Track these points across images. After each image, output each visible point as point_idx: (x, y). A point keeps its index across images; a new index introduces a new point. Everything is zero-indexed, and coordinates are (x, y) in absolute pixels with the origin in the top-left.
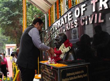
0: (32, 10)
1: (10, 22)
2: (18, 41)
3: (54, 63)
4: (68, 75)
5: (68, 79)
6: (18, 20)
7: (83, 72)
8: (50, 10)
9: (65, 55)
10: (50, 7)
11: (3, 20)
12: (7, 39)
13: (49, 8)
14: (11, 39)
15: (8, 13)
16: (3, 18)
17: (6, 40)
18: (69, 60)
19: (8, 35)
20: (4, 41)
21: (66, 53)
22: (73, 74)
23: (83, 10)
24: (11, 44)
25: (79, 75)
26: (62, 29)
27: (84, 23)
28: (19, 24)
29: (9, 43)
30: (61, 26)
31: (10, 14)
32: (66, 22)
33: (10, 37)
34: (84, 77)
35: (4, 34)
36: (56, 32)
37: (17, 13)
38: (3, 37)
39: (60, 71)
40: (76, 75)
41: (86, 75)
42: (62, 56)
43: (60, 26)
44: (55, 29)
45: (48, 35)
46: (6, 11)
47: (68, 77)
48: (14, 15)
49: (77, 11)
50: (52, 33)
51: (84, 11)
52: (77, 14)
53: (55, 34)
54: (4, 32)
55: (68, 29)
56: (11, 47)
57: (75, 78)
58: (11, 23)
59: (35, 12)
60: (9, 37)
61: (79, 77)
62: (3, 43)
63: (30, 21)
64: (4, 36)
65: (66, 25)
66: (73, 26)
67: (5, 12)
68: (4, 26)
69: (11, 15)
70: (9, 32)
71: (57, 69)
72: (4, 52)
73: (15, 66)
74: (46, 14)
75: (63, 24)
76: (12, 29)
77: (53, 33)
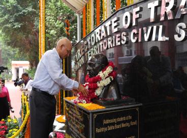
0: (56, 6)
1: (18, 25)
2: (31, 57)
3: (86, 102)
4: (106, 122)
5: (106, 129)
6: (31, 22)
7: (130, 117)
8: (86, 8)
9: (103, 89)
10: (86, 2)
11: (7, 21)
12: (14, 51)
13: (85, 4)
14: (22, 53)
15: (15, 10)
16: (6, 17)
17: (12, 53)
18: (108, 98)
19: (15, 46)
20: (9, 55)
21: (104, 86)
22: (114, 120)
23: (135, 16)
24: (21, 60)
25: (124, 122)
26: (102, 45)
27: (136, 38)
28: (34, 29)
29: (18, 60)
30: (101, 40)
31: (18, 11)
32: (108, 34)
33: (18, 48)
34: (131, 126)
35: (9, 44)
36: (92, 49)
37: (30, 9)
38: (7, 48)
39: (93, 117)
40: (118, 123)
41: (135, 123)
42: (98, 92)
43: (99, 39)
44: (91, 44)
45: (81, 53)
46: (11, 6)
47: (106, 125)
48: (24, 13)
49: (127, 17)
50: (86, 50)
51: (137, 19)
52: (126, 23)
53: (90, 53)
54: (8, 40)
55: (111, 46)
56: (21, 66)
57: (117, 127)
58: (20, 27)
59: (60, 10)
60: (17, 50)
61: (123, 125)
62: (7, 59)
63: (51, 25)
64: (9, 47)
65: (109, 39)
66: (118, 41)
67: (9, 7)
68: (9, 31)
69: (20, 13)
70: (17, 41)
71: (89, 113)
72: (10, 73)
73: (26, 101)
74: (79, 14)
75: (103, 37)
76: (21, 36)
77: (88, 49)
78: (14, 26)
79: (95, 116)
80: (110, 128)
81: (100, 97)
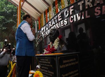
4: (64, 62)
10: (40, 15)
15: (3, 21)
19: (1, 41)
22: (68, 61)
23: (71, 10)
25: (73, 62)
27: (73, 20)
36: (47, 32)
37: (11, 20)
40: (70, 62)
41: (77, 63)
43: (51, 26)
48: (8, 22)
49: (66, 12)
50: (43, 33)
52: (66, 15)
53: (46, 34)
55: (58, 27)
57: (70, 65)
58: (5, 29)
61: (73, 64)
65: (57, 24)
66: (62, 24)
69: (6, 22)
71: (55, 56)
74: (36, 21)
75: (53, 24)
78: (2, 28)
79: (59, 58)
80: (67, 65)
81: (58, 50)
